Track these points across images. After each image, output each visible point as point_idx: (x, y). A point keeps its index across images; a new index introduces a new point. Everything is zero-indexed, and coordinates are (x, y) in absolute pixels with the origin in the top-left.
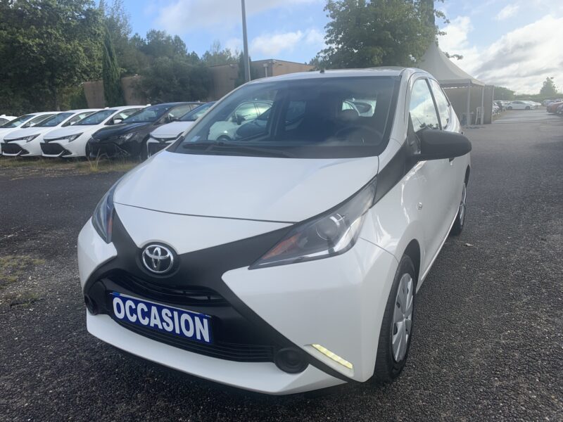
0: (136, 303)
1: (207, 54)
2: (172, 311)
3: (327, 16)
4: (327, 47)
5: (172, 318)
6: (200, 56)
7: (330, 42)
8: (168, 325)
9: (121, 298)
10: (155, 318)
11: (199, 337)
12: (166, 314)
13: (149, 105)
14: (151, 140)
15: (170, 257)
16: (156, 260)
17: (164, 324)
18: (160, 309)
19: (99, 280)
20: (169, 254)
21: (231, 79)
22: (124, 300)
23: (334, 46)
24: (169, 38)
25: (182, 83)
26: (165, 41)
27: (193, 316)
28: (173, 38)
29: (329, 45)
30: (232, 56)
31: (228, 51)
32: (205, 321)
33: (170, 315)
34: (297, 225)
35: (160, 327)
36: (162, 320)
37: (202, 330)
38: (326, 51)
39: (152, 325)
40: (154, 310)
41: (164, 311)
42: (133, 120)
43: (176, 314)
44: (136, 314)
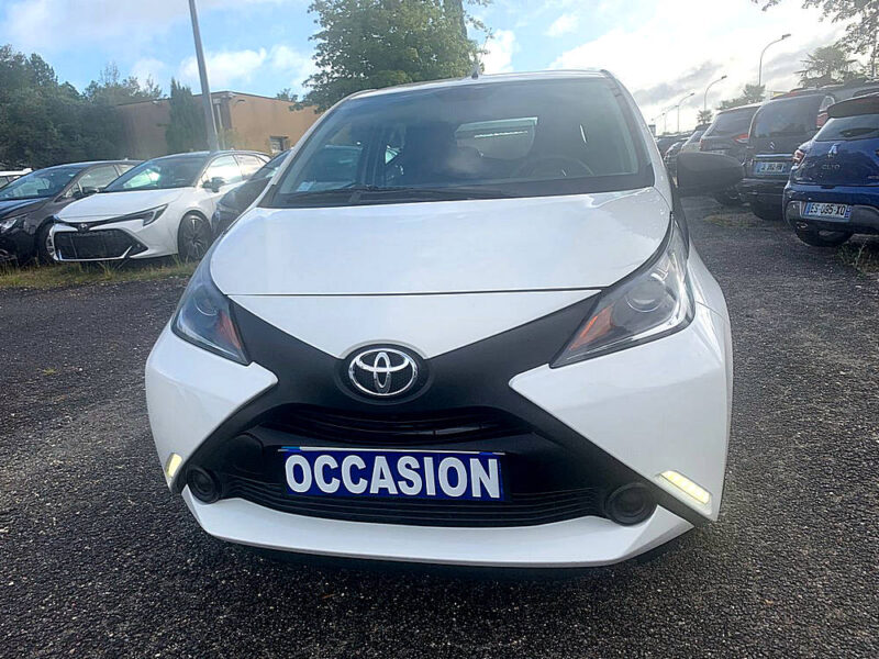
0: (339, 457)
1: (93, 85)
2: (420, 458)
3: (316, 22)
4: (319, 71)
5: (421, 471)
6: (80, 90)
7: (323, 63)
8: (410, 484)
9: (304, 454)
10: (382, 477)
11: (476, 493)
12: (408, 466)
13: (29, 170)
14: (57, 228)
15: (409, 365)
16: (382, 376)
17: (402, 484)
18: (392, 461)
19: (242, 431)
20: (408, 360)
21: (159, 125)
22: (311, 457)
23: (328, 69)
24: (19, 58)
25: (67, 133)
26: (12, 63)
27: (465, 460)
28: (29, 57)
29: (322, 68)
30: (141, 89)
31: (133, 82)
32: (493, 463)
33: (415, 465)
34: (606, 291)
35: (393, 491)
36: (397, 477)
37: (486, 479)
38: (318, 77)
39: (374, 490)
40: (380, 463)
41: (402, 462)
42: (7, 196)
43: (428, 461)
44: (340, 478)
